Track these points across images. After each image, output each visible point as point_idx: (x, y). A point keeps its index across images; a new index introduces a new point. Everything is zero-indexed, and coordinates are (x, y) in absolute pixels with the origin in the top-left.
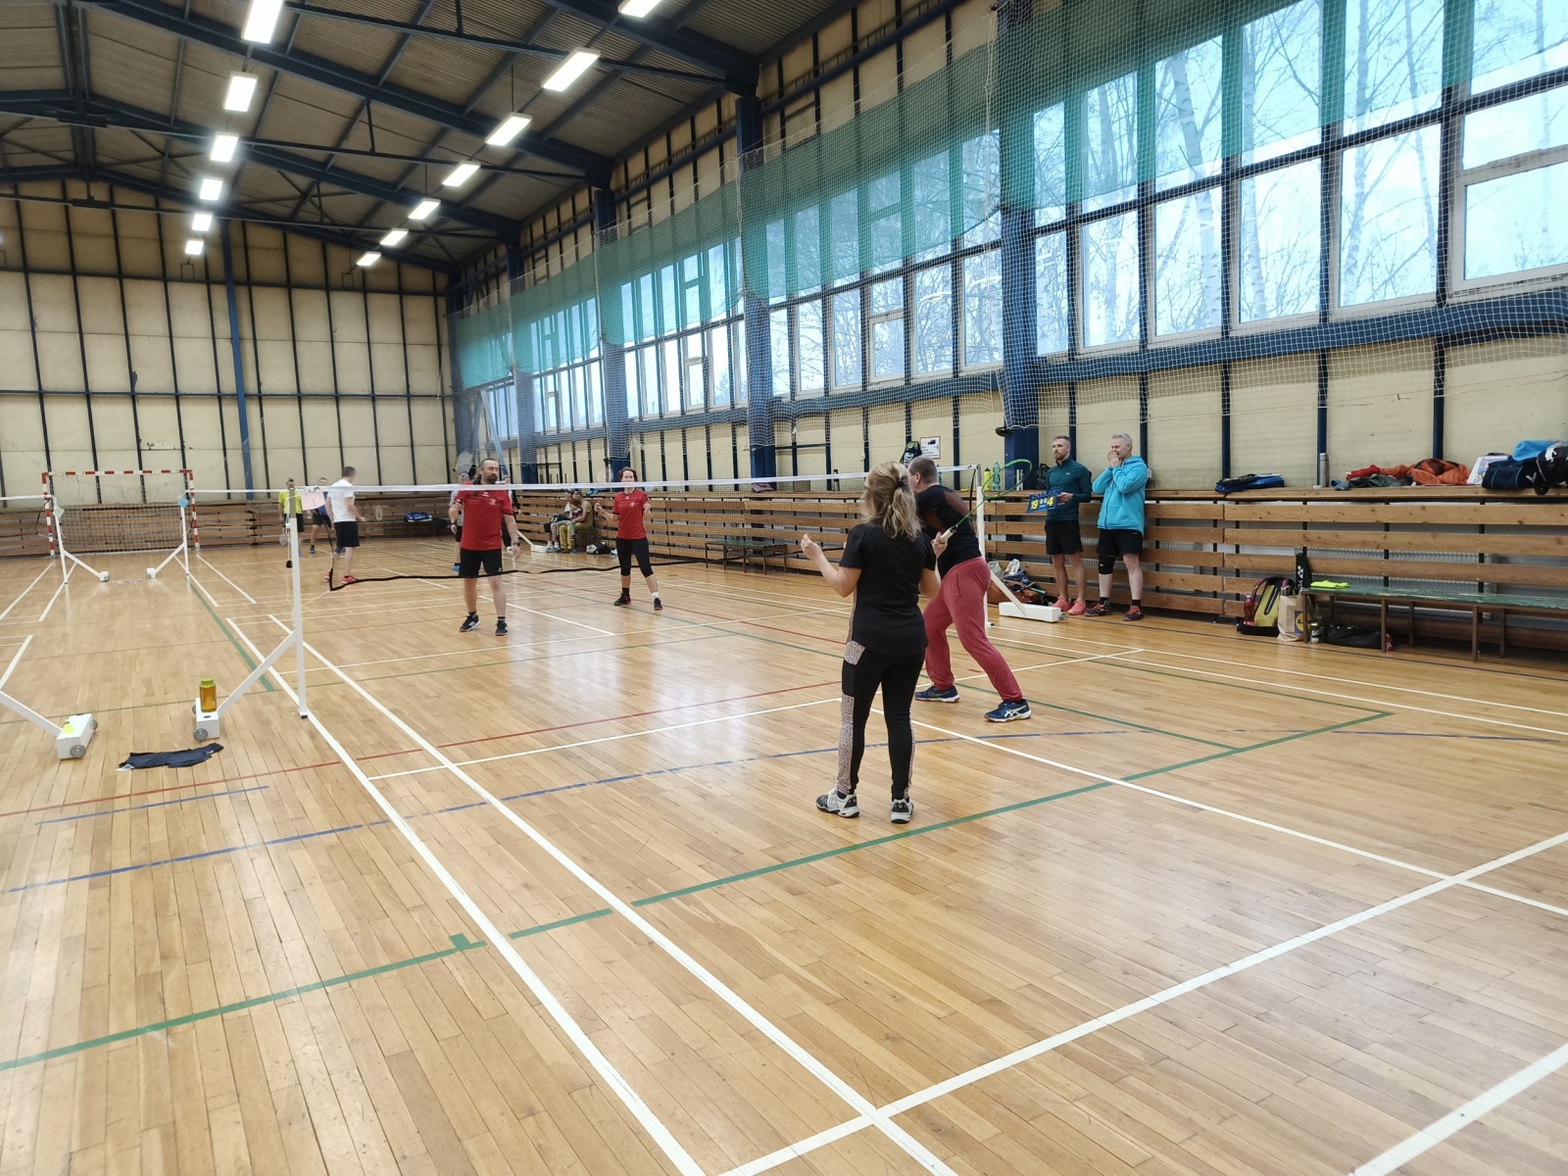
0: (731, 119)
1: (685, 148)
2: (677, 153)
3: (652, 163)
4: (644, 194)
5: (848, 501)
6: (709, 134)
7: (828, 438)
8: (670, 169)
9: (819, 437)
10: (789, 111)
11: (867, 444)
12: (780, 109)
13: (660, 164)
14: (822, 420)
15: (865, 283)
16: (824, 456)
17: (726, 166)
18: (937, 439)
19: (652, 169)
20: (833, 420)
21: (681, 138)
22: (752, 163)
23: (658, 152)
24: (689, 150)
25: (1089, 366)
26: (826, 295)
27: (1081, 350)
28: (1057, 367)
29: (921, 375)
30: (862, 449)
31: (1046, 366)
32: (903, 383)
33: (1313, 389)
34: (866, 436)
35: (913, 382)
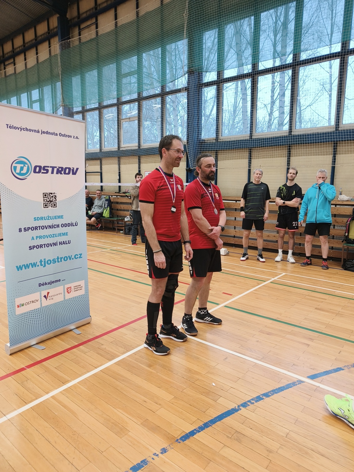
0: (54, 29)
1: (32, 40)
2: (28, 43)
3: (15, 47)
4: (12, 60)
5: (118, 197)
6: (44, 34)
7: (101, 169)
8: (24, 50)
9: (97, 168)
10: (82, 26)
11: (120, 173)
12: (78, 24)
13: (19, 47)
14: (99, 162)
15: (119, 104)
16: (100, 177)
17: (52, 48)
19: (15, 49)
20: (103, 162)
21: (30, 36)
22: (65, 47)
23: (18, 42)
24: (34, 41)
25: (224, 144)
26: (100, 108)
27: (220, 137)
28: (211, 144)
29: (145, 145)
30: (118, 175)
31: (204, 143)
32: (137, 148)
33: (330, 158)
34: (120, 169)
35: (141, 148)
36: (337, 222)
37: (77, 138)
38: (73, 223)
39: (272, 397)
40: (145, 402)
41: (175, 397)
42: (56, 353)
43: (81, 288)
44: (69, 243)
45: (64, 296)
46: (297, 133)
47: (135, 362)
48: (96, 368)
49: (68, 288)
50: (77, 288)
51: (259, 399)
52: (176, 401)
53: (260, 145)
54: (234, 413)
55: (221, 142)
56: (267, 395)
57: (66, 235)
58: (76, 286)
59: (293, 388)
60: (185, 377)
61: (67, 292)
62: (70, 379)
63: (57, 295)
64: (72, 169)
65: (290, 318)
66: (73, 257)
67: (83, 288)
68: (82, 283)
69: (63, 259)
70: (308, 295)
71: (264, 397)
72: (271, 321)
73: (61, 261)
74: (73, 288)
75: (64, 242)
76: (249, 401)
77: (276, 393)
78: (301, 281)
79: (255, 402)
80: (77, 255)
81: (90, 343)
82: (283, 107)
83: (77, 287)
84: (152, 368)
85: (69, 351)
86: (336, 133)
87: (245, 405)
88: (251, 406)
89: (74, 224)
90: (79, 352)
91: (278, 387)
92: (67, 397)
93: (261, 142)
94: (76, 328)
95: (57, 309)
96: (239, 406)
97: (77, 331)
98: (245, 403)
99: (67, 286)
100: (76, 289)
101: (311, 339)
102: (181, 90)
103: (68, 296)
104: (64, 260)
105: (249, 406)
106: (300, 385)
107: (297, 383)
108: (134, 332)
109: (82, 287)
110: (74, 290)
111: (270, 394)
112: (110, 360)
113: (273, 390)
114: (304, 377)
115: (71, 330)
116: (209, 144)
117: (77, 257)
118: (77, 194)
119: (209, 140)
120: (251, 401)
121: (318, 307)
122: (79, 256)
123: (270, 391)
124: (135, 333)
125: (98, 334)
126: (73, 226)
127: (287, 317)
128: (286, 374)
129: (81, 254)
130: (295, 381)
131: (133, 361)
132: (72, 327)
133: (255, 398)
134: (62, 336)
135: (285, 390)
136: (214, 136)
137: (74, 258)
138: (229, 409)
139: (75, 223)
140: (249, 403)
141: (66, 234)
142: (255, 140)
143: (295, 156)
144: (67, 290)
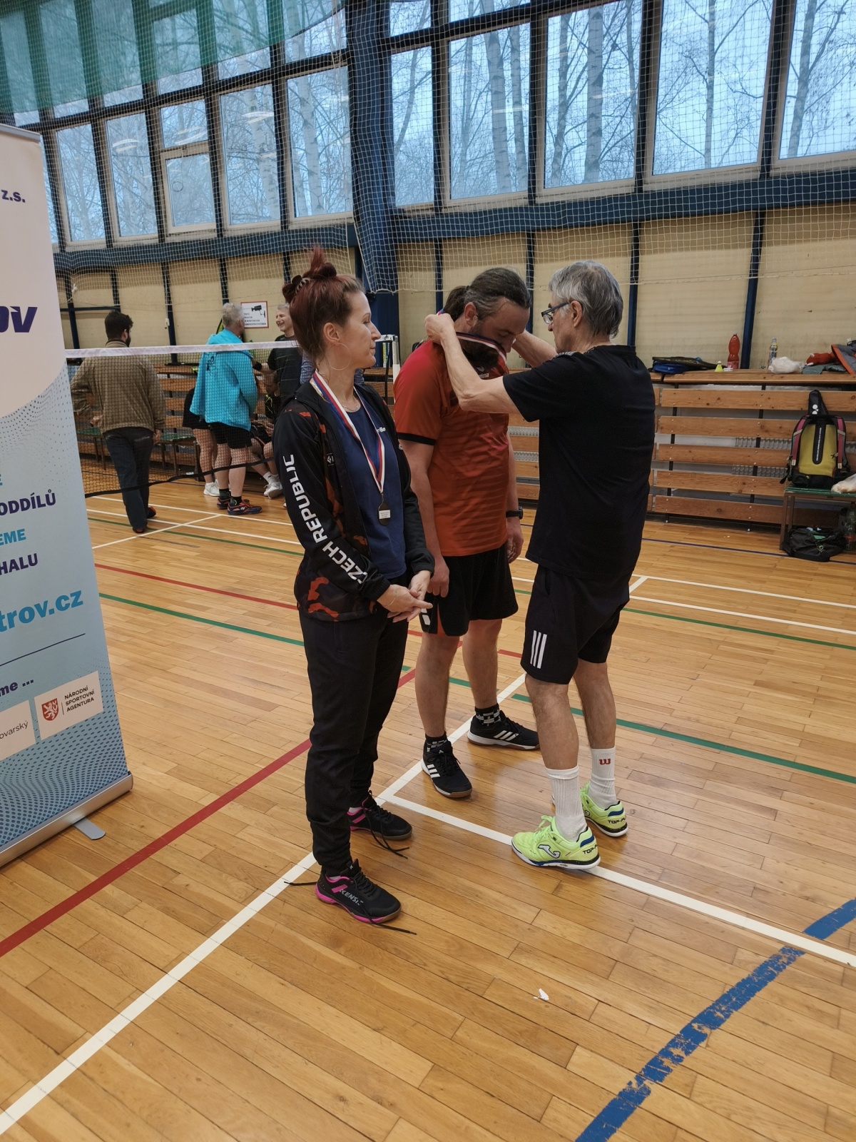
5: (171, 376)
7: (116, 299)
9: (103, 297)
11: (170, 308)
14: (107, 278)
15: (151, 104)
18: (263, 305)
20: (121, 278)
25: (462, 220)
26: (97, 116)
27: (447, 202)
28: (424, 221)
29: (238, 226)
30: (165, 313)
31: (405, 217)
32: (215, 235)
33: (745, 254)
34: (170, 298)
35: (227, 234)
36: (767, 431)
37: (17, 197)
38: (38, 497)
39: (728, 1025)
40: (342, 1099)
41: (436, 1068)
42: (25, 923)
43: (90, 697)
44: (32, 564)
45: (37, 730)
46: (656, 188)
47: (287, 931)
48: (164, 971)
49: (47, 704)
50: (77, 699)
51: (690, 1038)
52: (441, 1085)
53: (559, 222)
54: (631, 1110)
55: (451, 215)
56: (710, 1019)
57: (20, 539)
58: (74, 694)
59: (777, 979)
60: (452, 977)
61: (45, 716)
62: (80, 1031)
63: (12, 731)
64: (11, 310)
65: (698, 721)
66: (52, 605)
67: (98, 696)
68: (91, 681)
69: (16, 619)
70: (725, 643)
71: (706, 1030)
72: (649, 738)
73: (12, 625)
74: (62, 701)
75: (13, 562)
76: (665, 1052)
77: (737, 1007)
78: (692, 599)
79: (682, 1054)
80: (66, 598)
81: (136, 871)
82: (597, 117)
83: (75, 697)
84: (342, 950)
85: (71, 912)
86: (762, 185)
87: (655, 1070)
88: (677, 1069)
89: (43, 501)
90: (102, 912)
91: (734, 982)
92: (73, 1115)
93: (564, 213)
94: (89, 816)
95: (15, 774)
96: (639, 1079)
97: (92, 829)
98: (655, 1062)
99: (41, 700)
100: (72, 704)
101: (776, 791)
102: (330, 59)
103: (49, 729)
104: (23, 619)
105: (671, 1075)
106: (793, 964)
107: (785, 960)
108: (269, 812)
109: (91, 693)
110: (66, 707)
111: (719, 1014)
112: (207, 933)
113: (724, 996)
114: (795, 932)
115: (71, 827)
116: (420, 222)
117: (64, 603)
118: (40, 400)
119: (418, 210)
120: (672, 1050)
121: (760, 678)
122: (72, 600)
123: (718, 1002)
124: (271, 816)
125: (159, 832)
126: (40, 505)
127: (689, 719)
128: (743, 928)
129: (78, 594)
130: (777, 952)
131: (280, 927)
132: (74, 816)
133: (678, 1036)
134: (44, 854)
135: (759, 990)
136: (429, 199)
137: (56, 610)
138: (612, 1097)
139: (47, 496)
140: (667, 1062)
141: (19, 535)
142: (548, 209)
143: (649, 253)
144: (44, 710)
